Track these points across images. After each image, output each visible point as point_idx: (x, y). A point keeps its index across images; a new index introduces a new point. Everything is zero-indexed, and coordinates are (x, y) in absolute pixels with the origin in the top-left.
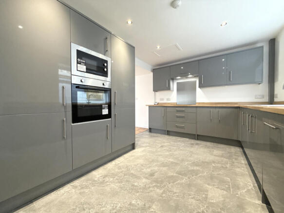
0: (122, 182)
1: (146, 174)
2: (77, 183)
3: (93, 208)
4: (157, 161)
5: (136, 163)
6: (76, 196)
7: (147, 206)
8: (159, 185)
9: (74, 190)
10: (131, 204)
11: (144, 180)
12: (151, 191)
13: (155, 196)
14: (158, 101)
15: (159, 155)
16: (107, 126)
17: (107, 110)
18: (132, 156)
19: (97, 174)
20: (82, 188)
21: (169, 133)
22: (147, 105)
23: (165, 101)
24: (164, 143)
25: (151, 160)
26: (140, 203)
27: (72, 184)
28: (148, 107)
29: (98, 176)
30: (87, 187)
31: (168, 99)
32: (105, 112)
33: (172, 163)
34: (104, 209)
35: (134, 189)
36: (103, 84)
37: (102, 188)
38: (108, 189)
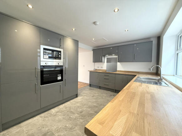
0: (64, 115)
1: (78, 112)
2: (43, 115)
3: (48, 127)
4: (87, 105)
5: (75, 106)
6: (41, 121)
7: (73, 127)
8: (83, 118)
9: (40, 118)
10: (66, 126)
11: (76, 115)
12: (78, 120)
13: (79, 123)
14: (96, 68)
15: (89, 102)
16: (60, 86)
17: (61, 77)
18: (74, 101)
19: (53, 111)
20: (45, 118)
21: (100, 88)
22: (89, 71)
23: (100, 68)
24: (95, 94)
25: (84, 104)
26: (70, 126)
27: (40, 115)
28: (89, 72)
29: (54, 112)
30: (47, 117)
31: (102, 67)
32: (59, 78)
33: (95, 106)
34: (53, 128)
35: (70, 119)
36: (58, 64)
37: (54, 118)
38: (57, 118)
